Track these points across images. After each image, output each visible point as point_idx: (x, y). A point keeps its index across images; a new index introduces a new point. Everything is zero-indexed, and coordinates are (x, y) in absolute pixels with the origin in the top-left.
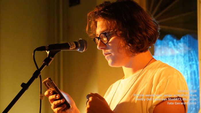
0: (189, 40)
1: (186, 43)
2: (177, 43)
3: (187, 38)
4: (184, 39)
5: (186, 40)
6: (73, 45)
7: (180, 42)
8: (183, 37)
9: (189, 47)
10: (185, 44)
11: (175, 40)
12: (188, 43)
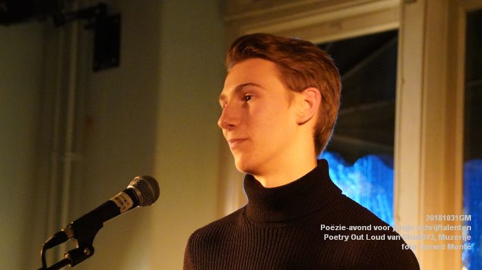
0: (375, 169)
1: (367, 175)
2: (346, 174)
3: (368, 163)
4: (362, 164)
5: (367, 168)
6: (125, 201)
7: (353, 172)
8: (359, 160)
9: (373, 183)
10: (364, 178)
11: (341, 167)
12: (370, 174)
